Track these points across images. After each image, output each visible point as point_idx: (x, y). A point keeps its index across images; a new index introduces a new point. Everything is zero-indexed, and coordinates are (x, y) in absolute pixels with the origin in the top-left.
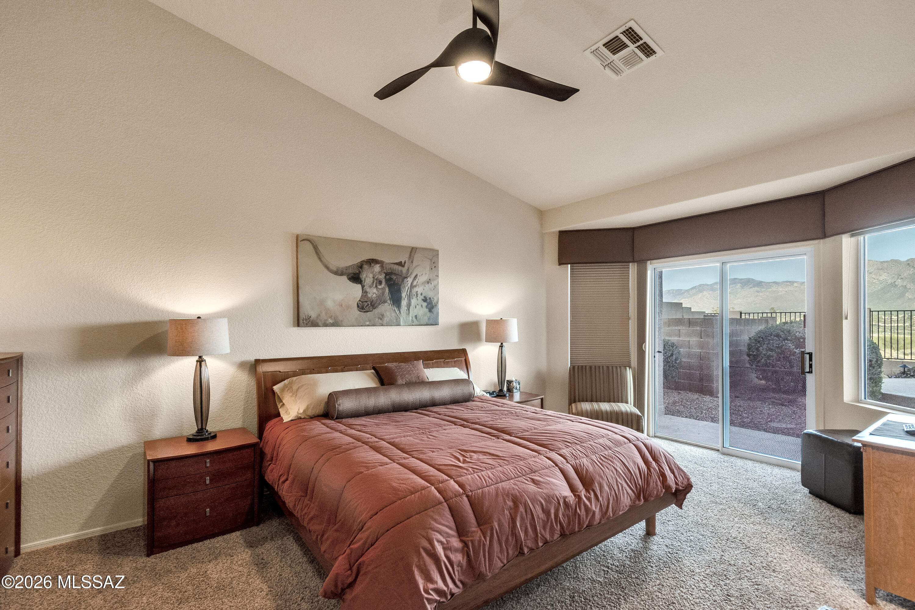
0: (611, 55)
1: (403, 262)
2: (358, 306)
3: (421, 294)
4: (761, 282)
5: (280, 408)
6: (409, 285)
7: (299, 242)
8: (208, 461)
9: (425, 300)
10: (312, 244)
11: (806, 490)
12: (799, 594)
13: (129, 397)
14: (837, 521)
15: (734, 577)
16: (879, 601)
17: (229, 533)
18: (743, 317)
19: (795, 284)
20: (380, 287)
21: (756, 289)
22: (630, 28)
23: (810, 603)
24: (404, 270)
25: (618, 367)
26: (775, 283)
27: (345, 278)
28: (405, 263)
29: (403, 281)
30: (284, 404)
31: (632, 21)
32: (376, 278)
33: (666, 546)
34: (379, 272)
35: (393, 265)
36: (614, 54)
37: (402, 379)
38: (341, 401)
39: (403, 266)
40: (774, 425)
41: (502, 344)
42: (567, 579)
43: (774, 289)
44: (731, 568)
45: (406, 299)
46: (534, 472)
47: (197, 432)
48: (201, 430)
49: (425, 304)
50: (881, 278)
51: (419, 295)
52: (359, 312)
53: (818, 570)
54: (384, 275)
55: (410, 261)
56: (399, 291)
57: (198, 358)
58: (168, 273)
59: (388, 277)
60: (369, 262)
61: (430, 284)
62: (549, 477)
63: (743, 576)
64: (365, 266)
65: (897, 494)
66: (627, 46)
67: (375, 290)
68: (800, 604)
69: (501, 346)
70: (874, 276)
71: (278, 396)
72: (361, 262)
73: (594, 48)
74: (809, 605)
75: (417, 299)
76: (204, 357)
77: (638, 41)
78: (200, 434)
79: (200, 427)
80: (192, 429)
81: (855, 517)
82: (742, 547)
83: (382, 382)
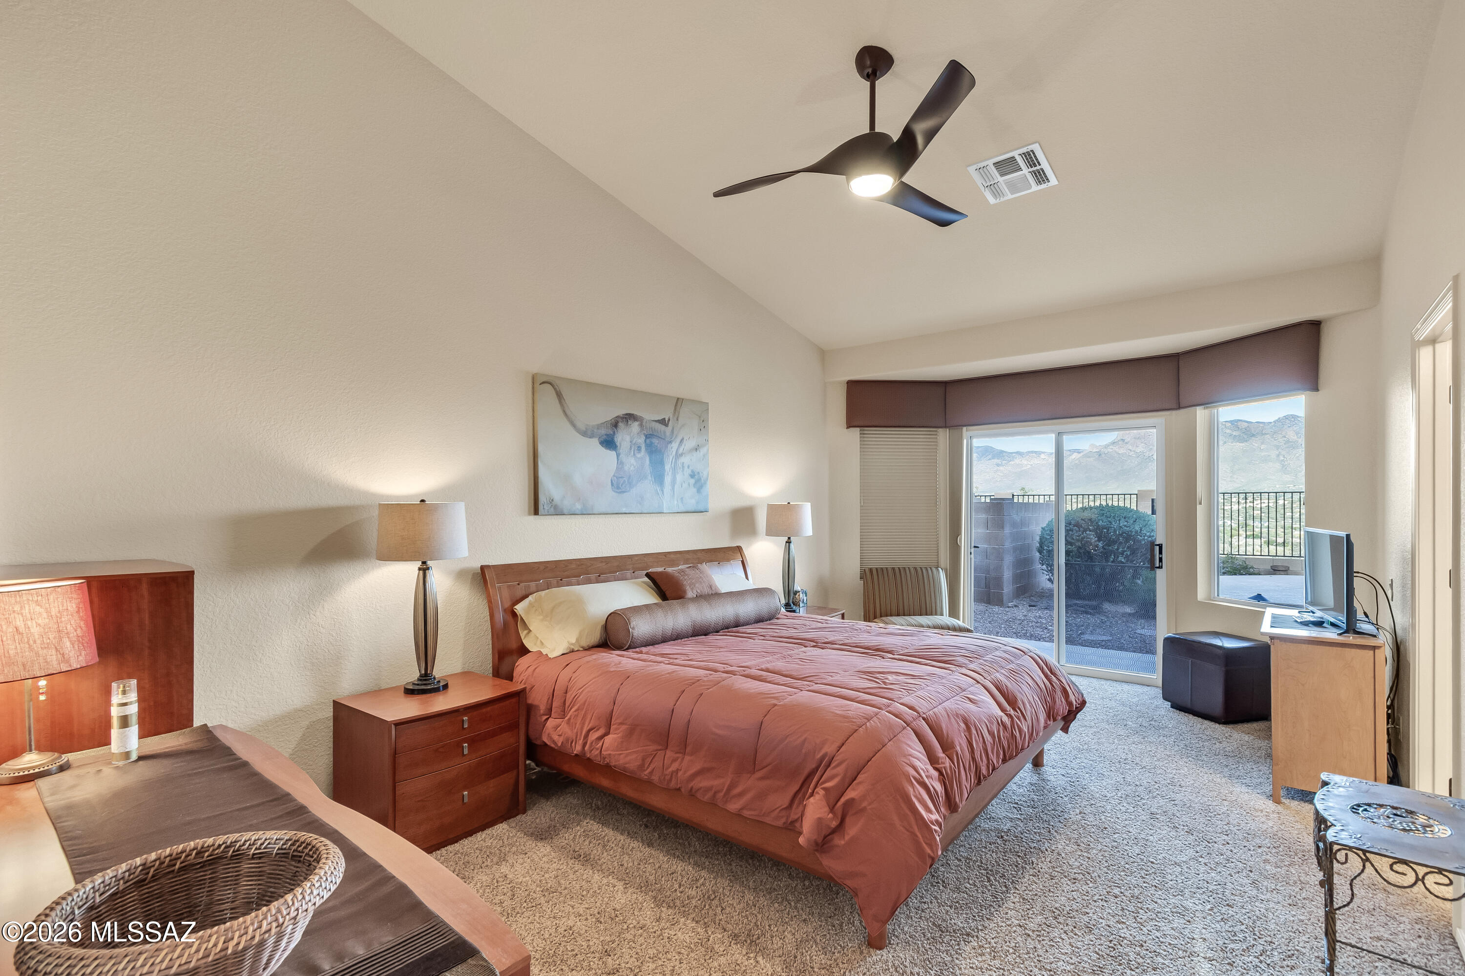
0: (997, 175)
1: (667, 420)
2: (612, 484)
3: (688, 467)
4: (1002, 452)
5: (525, 637)
6: (674, 453)
7: (537, 385)
8: (465, 718)
9: (692, 476)
10: (555, 389)
11: (1168, 704)
12: (1214, 804)
13: (304, 630)
14: (1211, 733)
15: (1148, 797)
16: (1283, 800)
17: (489, 827)
18: (1016, 500)
19: (1043, 456)
20: (639, 456)
21: (996, 461)
22: (1032, 151)
23: (1228, 810)
24: (668, 430)
25: (929, 569)
26: (1018, 453)
27: (595, 442)
28: (669, 420)
29: (666, 447)
30: (530, 631)
31: (1037, 144)
32: (634, 442)
33: (1063, 775)
34: (638, 434)
35: (654, 423)
36: (1002, 175)
37: (692, 589)
38: (634, 623)
39: (667, 425)
40: (1087, 637)
41: (789, 538)
42: (982, 821)
43: (1017, 461)
44: (1140, 789)
45: (670, 473)
46: (964, 691)
47: (419, 680)
48: (426, 676)
49: (692, 481)
50: (1138, 450)
51: (686, 468)
52: (613, 493)
53: (1219, 780)
54: (643, 438)
55: (675, 419)
56: (662, 463)
57: (421, 564)
58: (359, 429)
59: (648, 441)
60: (626, 418)
61: (698, 452)
62: (980, 695)
63: (1155, 794)
64: (621, 425)
65: (1303, 685)
66: (1020, 169)
67: (633, 461)
68: (1220, 813)
69: (789, 542)
70: (1130, 447)
71: (522, 618)
72: (616, 417)
73: (981, 165)
74: (1228, 812)
75: (684, 475)
76: (429, 563)
77: (1035, 166)
78: (424, 682)
79: (423, 672)
80: (412, 674)
81: (1226, 727)
82: (1139, 768)
83: (663, 596)
